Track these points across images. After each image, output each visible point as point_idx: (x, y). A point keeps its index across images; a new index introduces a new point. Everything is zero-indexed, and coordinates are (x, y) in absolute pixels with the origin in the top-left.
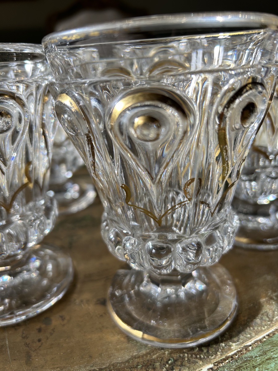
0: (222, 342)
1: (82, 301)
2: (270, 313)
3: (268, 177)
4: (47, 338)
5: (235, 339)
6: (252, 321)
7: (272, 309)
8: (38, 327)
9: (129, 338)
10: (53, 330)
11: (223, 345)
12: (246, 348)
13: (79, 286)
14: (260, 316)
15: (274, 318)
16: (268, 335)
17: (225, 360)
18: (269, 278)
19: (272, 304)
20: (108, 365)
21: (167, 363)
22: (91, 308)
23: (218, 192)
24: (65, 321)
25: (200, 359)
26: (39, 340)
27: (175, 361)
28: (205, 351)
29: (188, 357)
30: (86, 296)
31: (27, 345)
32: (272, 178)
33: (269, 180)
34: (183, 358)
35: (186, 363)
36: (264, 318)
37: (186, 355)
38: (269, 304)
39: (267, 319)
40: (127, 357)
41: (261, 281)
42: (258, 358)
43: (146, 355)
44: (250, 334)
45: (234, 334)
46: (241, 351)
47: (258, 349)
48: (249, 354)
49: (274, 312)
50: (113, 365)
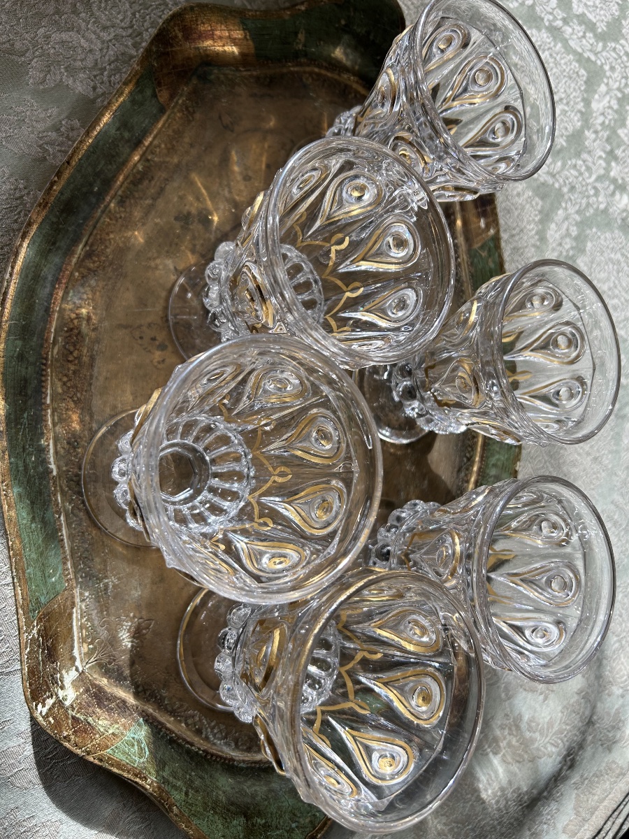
4: (141, 345)
10: (150, 352)
31: (140, 326)
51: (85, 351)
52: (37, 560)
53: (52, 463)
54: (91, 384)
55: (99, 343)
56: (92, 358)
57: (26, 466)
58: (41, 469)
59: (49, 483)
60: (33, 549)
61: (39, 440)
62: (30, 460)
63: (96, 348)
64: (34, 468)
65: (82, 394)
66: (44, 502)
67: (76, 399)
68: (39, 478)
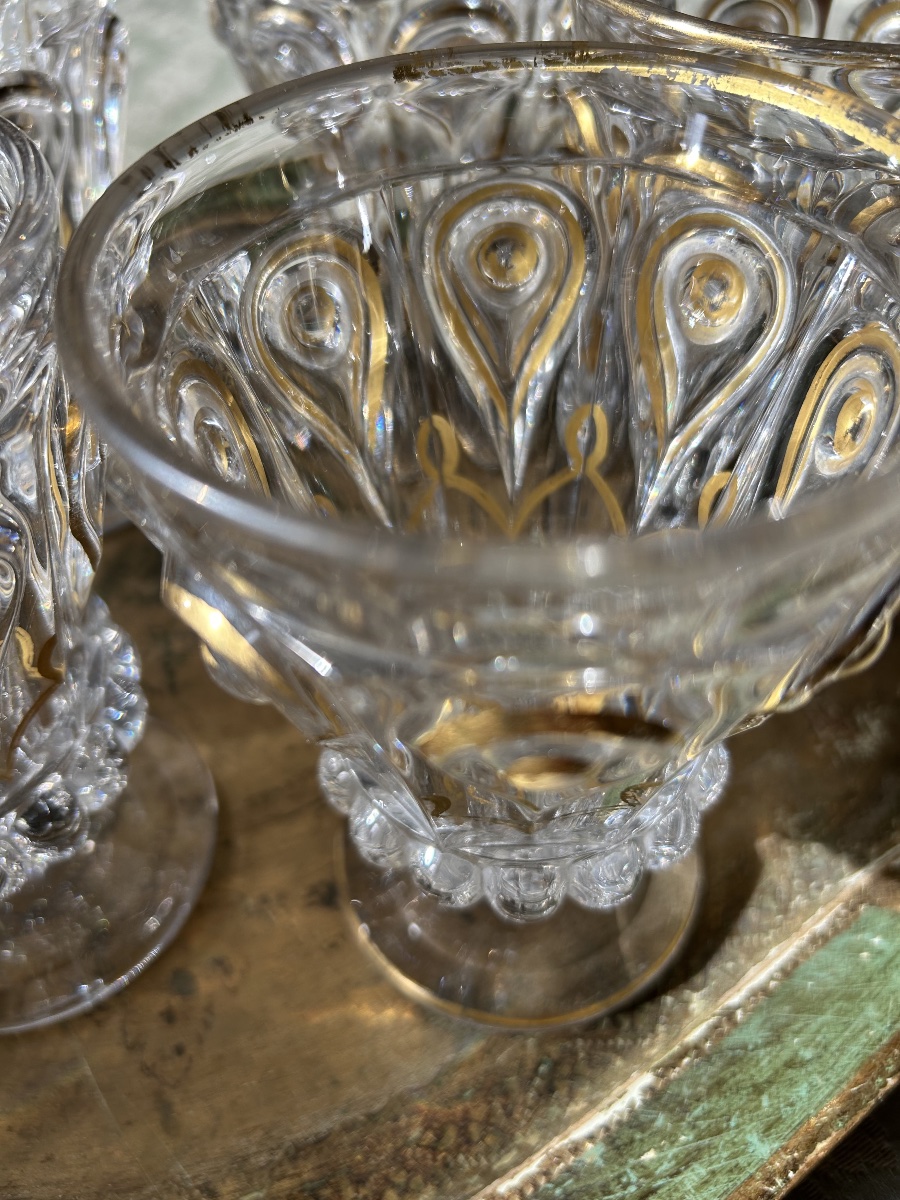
0: (666, 993)
1: (264, 900)
2: (782, 885)
4: (200, 1040)
6: (736, 916)
7: (784, 872)
8: (161, 1006)
10: (209, 1009)
11: (670, 1000)
12: (728, 1014)
13: (241, 842)
14: (756, 896)
15: (791, 900)
16: (783, 969)
17: (679, 1057)
19: (785, 854)
21: (536, 1071)
22: (297, 919)
24: (236, 977)
25: (617, 1050)
26: (180, 1050)
27: (555, 1065)
28: (626, 1025)
30: (273, 879)
31: (147, 1070)
34: (574, 1053)
35: (582, 1067)
36: (766, 904)
37: (580, 1042)
38: (779, 855)
39: (774, 906)
42: (762, 1052)
43: (481, 1056)
44: (734, 960)
46: (717, 1025)
47: (759, 1018)
48: (737, 1036)
49: (790, 879)
50: (400, 1098)
51: (286, 1184)
52: (872, 997)
53: (626, 1099)
54: (372, 1118)
55: (245, 1159)
56: (297, 1153)
57: (686, 1161)
58: (661, 1120)
59: (680, 1080)
60: (859, 1023)
61: (592, 1170)
62: (660, 1161)
63: (263, 1159)
64: (672, 1138)
65: (409, 1126)
66: (732, 1062)
67: (430, 1135)
68: (685, 1109)
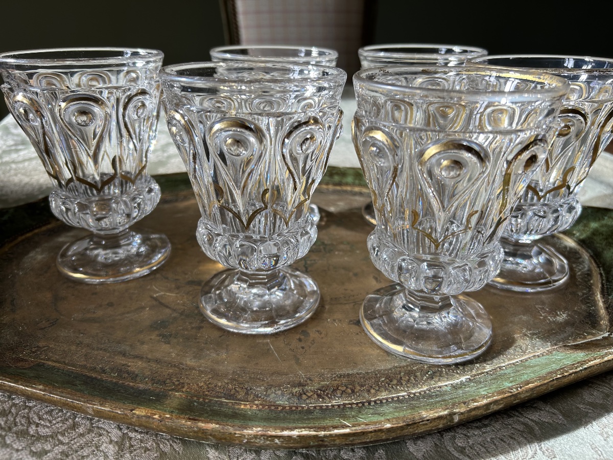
0: (477, 363)
1: (334, 320)
2: (524, 347)
3: (535, 214)
4: (310, 347)
5: (489, 362)
6: (505, 350)
7: (525, 344)
8: (298, 337)
9: (388, 353)
10: (313, 341)
11: (478, 365)
12: (500, 368)
14: (513, 347)
15: (526, 350)
16: (521, 361)
17: (481, 374)
18: (524, 318)
19: (526, 339)
20: (373, 370)
21: (427, 373)
22: (345, 327)
23: (491, 227)
24: (323, 335)
25: (457, 373)
26: (303, 348)
27: (434, 373)
28: (461, 368)
29: (445, 371)
30: (337, 316)
31: (291, 350)
32: (540, 216)
33: (536, 217)
34: (441, 371)
35: (444, 375)
36: (517, 350)
37: (444, 370)
38: (524, 339)
39: (520, 351)
40: (390, 367)
41: (516, 320)
43: (407, 366)
44: (503, 360)
45: (488, 358)
46: (495, 369)
47: (511, 369)
48: (502, 372)
49: (527, 346)
50: (377, 371)
